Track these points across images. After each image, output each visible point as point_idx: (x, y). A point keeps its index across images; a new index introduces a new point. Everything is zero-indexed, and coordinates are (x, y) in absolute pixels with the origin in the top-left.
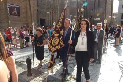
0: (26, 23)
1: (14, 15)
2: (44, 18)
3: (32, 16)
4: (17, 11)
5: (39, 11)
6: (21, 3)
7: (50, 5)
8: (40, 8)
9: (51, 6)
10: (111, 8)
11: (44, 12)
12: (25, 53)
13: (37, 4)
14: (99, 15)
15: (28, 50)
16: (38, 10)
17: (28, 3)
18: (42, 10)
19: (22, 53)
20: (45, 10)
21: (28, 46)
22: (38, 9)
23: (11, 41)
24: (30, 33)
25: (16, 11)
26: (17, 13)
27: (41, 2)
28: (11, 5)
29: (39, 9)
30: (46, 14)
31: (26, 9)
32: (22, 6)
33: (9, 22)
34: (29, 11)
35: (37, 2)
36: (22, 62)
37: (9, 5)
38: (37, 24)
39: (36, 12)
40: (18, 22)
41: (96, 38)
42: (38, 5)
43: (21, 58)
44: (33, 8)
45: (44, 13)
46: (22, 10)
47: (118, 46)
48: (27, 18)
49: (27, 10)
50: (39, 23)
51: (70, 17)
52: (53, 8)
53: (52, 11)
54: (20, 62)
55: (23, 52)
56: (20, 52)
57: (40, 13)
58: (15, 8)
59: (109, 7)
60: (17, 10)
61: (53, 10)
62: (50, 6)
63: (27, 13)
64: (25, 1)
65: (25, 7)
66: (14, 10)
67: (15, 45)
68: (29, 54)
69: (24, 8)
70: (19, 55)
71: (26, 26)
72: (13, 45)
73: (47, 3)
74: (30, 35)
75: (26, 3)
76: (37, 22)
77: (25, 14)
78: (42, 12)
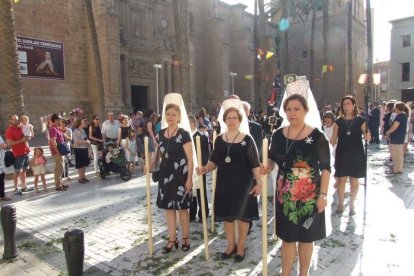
0: (86, 99)
1: (44, 74)
2: (143, 82)
3: (105, 76)
4: (53, 62)
5: (126, 60)
6: (68, 34)
7: (164, 41)
8: (130, 50)
9: (168, 43)
11: (144, 64)
12: (72, 206)
13: (121, 36)
14: (328, 69)
15: (85, 193)
16: (122, 57)
17: (89, 35)
18: (139, 57)
19: (61, 208)
20: (146, 58)
21: (83, 180)
22: (123, 53)
23: (26, 165)
24: (94, 135)
25: (49, 61)
26: (52, 68)
27: (135, 30)
28: (33, 40)
29: (127, 53)
30: (152, 70)
31: (86, 53)
32: (71, 44)
33: (19, 99)
34: (92, 61)
35: (122, 31)
36: (55, 244)
37: (27, 41)
38: (121, 104)
39: (117, 63)
42: (123, 42)
43: (54, 225)
44: (108, 49)
45: (142, 68)
46: (71, 59)
47: (400, 173)
48: (87, 83)
49: (86, 58)
50: (129, 100)
51: (230, 77)
53: (169, 60)
54: (49, 244)
55: (66, 203)
56: (53, 203)
57: (132, 68)
58: (48, 53)
59: (359, 43)
61: (174, 58)
62: (165, 45)
63: (87, 67)
64: (80, 29)
65: (80, 48)
67: (40, 178)
68: (84, 210)
69: (77, 49)
70: (48, 214)
71: (81, 111)
72: (32, 179)
73: (154, 34)
74: (93, 142)
75: (84, 36)
76: (121, 95)
77: (79, 72)
78: (136, 64)
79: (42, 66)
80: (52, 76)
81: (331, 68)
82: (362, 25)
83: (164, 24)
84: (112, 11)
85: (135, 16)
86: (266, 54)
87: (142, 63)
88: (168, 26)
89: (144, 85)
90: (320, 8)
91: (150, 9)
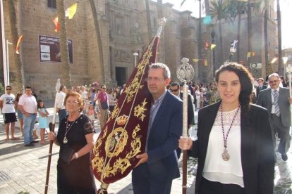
0: (86, 76)
2: (124, 65)
5: (113, 50)
6: (76, 34)
7: (138, 37)
8: (115, 44)
9: (140, 39)
10: (277, 39)
11: (124, 52)
13: (110, 34)
14: (251, 55)
16: (111, 48)
18: (121, 48)
20: (125, 49)
22: (111, 45)
27: (118, 29)
28: (54, 38)
29: (113, 46)
30: (129, 56)
31: (87, 46)
32: (78, 40)
35: (110, 31)
37: (51, 39)
38: (110, 79)
39: (107, 52)
41: (273, 106)
42: (111, 39)
45: (123, 55)
46: (78, 50)
48: (87, 65)
49: (86, 49)
50: (114, 76)
52: (143, 43)
53: (141, 50)
57: (116, 55)
59: (271, 36)
62: (138, 39)
63: (87, 55)
64: (83, 31)
65: (83, 43)
69: (81, 44)
73: (130, 32)
75: (86, 35)
76: (109, 73)
77: (82, 58)
78: (119, 53)
81: (253, 54)
82: (273, 23)
83: (137, 25)
84: (104, 18)
85: (118, 21)
86: (210, 46)
87: (123, 52)
88: (140, 27)
89: (124, 66)
90: (243, 13)
91: (128, 16)
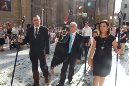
1: (4, 10)
4: (8, 6)
5: (33, 7)
8: (35, 3)
10: (113, 8)
18: (37, 6)
20: (40, 7)
22: (32, 4)
25: (6, 6)
29: (33, 5)
39: (29, 8)
40: (8, 19)
44: (27, 2)
45: (39, 10)
46: (14, 5)
57: (35, 10)
58: (5, 2)
59: (111, 6)
60: (7, 4)
66: (4, 5)
69: (16, 2)
76: (31, 19)
77: (17, 10)
78: (37, 8)
79: (3, 7)
80: (7, 11)
81: (101, 13)
87: (39, 8)
